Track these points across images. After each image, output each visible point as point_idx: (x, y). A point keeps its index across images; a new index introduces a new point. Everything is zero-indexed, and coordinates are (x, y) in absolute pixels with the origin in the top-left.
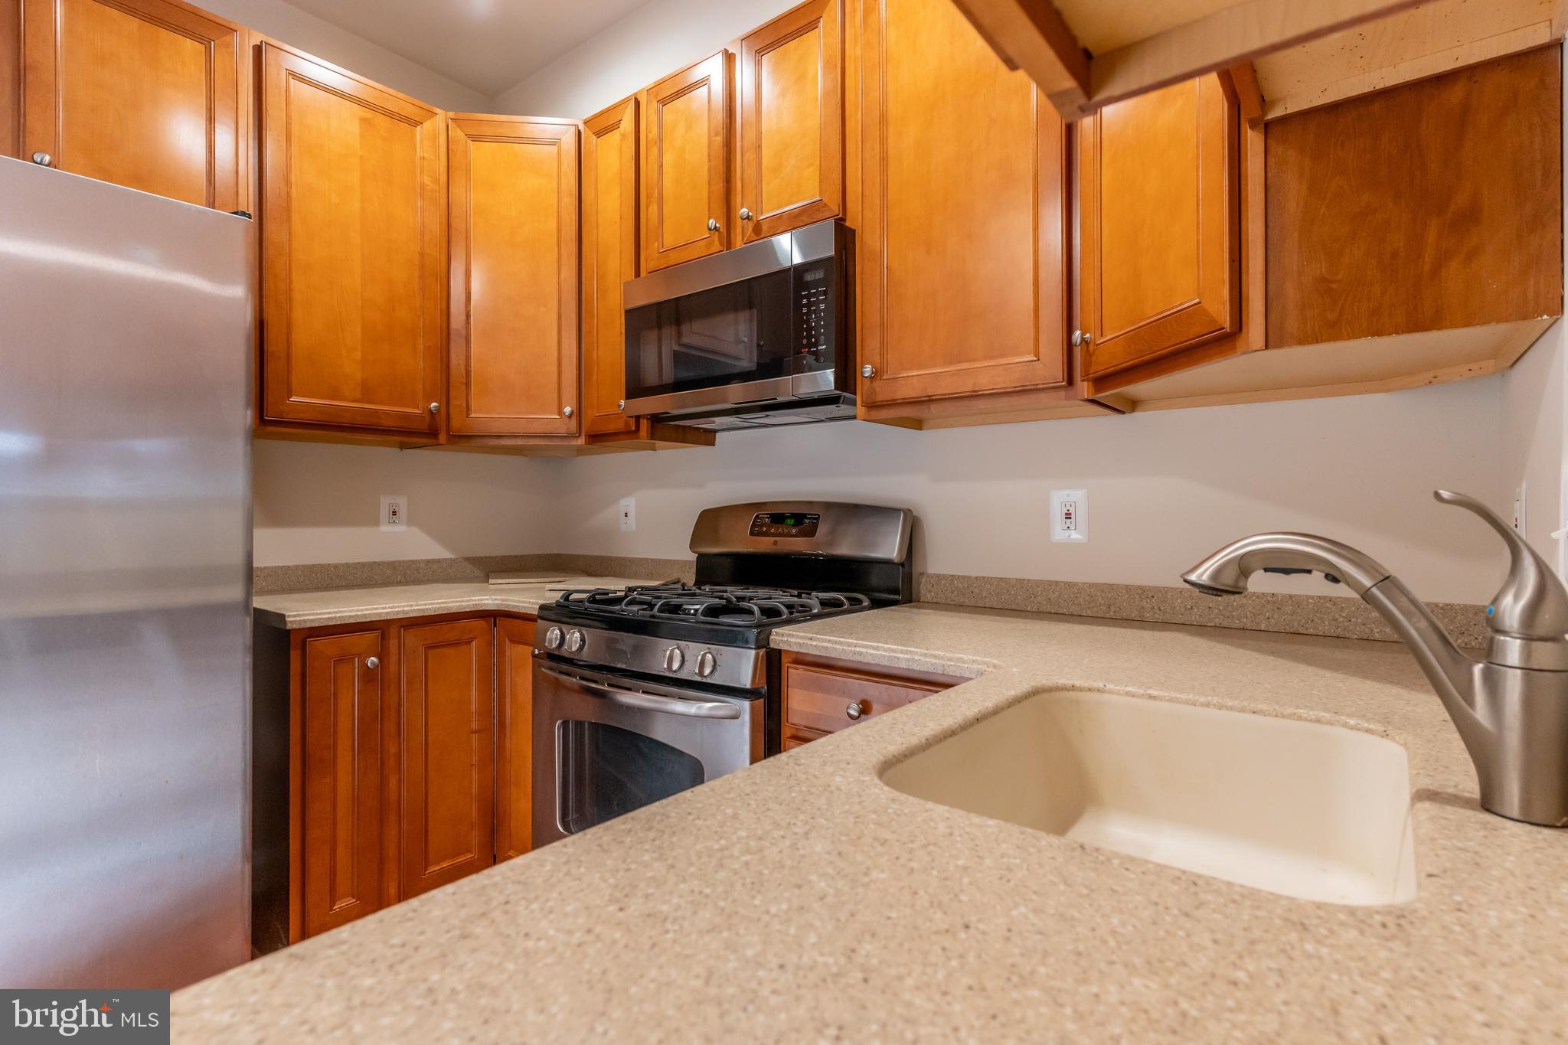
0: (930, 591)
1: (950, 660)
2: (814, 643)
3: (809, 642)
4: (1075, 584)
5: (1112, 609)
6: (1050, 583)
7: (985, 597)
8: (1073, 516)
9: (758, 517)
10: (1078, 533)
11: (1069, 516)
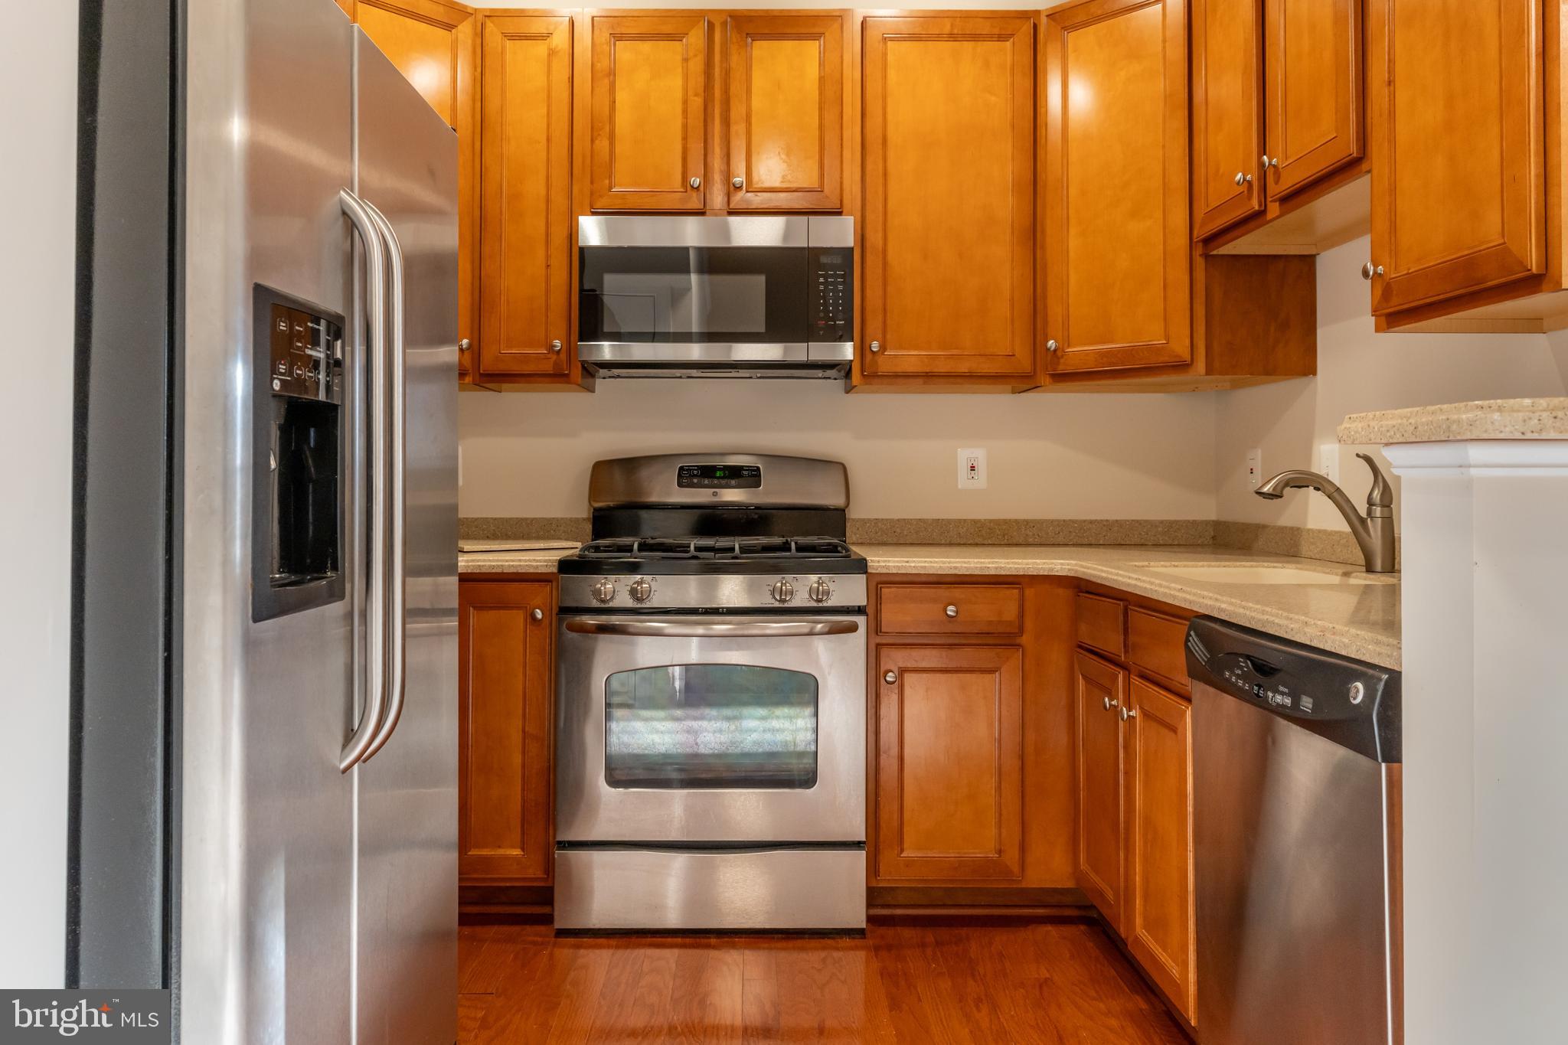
0: (855, 534)
1: (1027, 564)
2: (913, 565)
3: (907, 564)
4: (979, 521)
5: (1006, 537)
7: (906, 535)
8: (976, 469)
9: (681, 469)
10: (981, 480)
11: (973, 468)
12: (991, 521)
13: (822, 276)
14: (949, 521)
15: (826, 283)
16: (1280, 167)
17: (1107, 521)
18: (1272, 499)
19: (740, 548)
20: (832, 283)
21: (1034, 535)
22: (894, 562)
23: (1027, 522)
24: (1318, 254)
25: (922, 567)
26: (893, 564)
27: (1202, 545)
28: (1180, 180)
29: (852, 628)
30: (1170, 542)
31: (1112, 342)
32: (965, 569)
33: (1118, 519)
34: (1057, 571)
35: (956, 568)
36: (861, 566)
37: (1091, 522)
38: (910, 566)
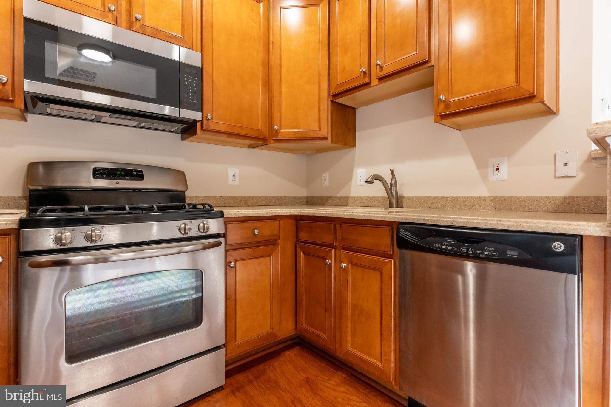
1: (282, 211)
5: (246, 203)
6: (229, 197)
9: (95, 169)
10: (237, 181)
11: (234, 176)
12: (241, 197)
13: (186, 77)
14: (225, 197)
15: (188, 81)
16: (383, 66)
17: (278, 197)
18: (371, 184)
19: (157, 207)
20: (191, 82)
21: (255, 202)
22: (233, 212)
23: (253, 197)
24: (357, 108)
25: (245, 214)
26: (233, 213)
27: (304, 205)
28: (325, 72)
29: (219, 244)
30: (295, 204)
31: (299, 128)
32: (261, 214)
33: (281, 196)
34: (292, 213)
35: (258, 213)
36: (221, 215)
37: (273, 197)
38: (240, 214)
